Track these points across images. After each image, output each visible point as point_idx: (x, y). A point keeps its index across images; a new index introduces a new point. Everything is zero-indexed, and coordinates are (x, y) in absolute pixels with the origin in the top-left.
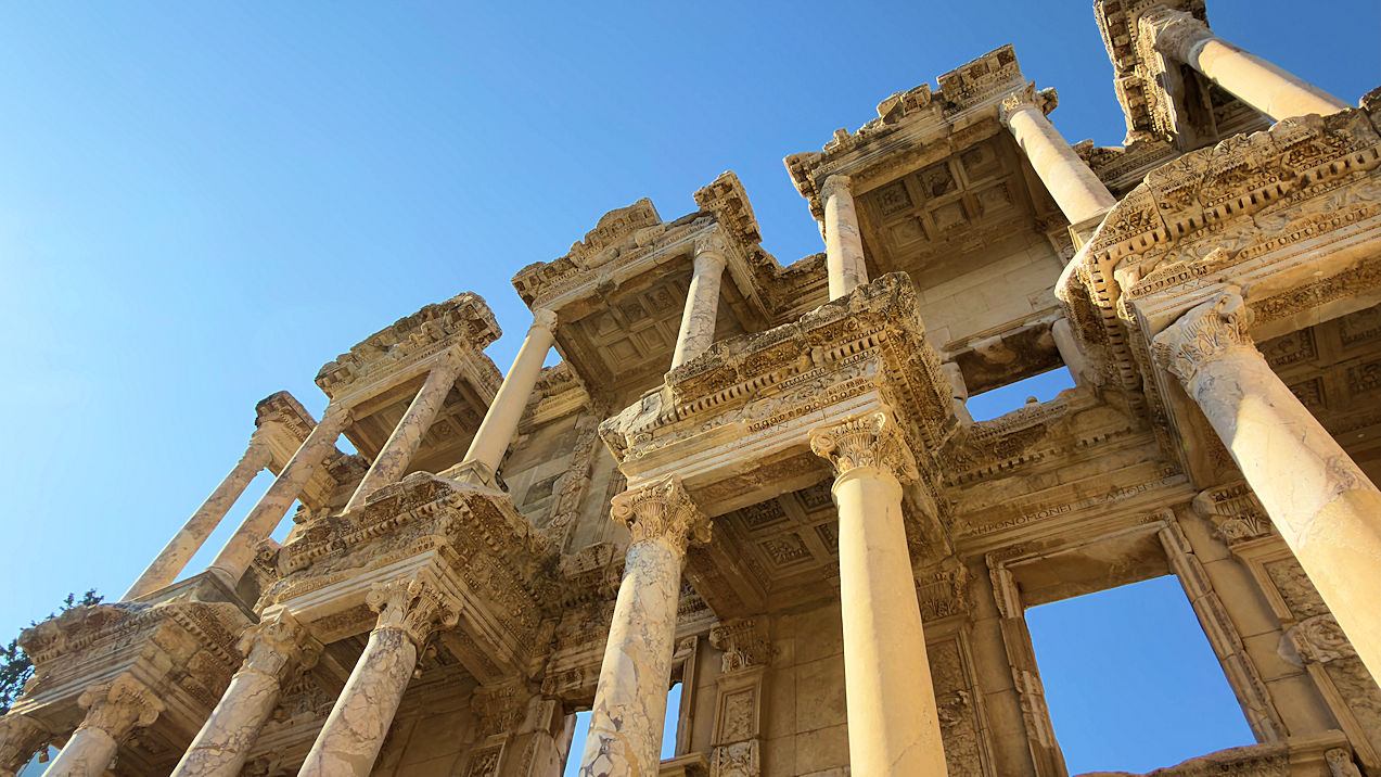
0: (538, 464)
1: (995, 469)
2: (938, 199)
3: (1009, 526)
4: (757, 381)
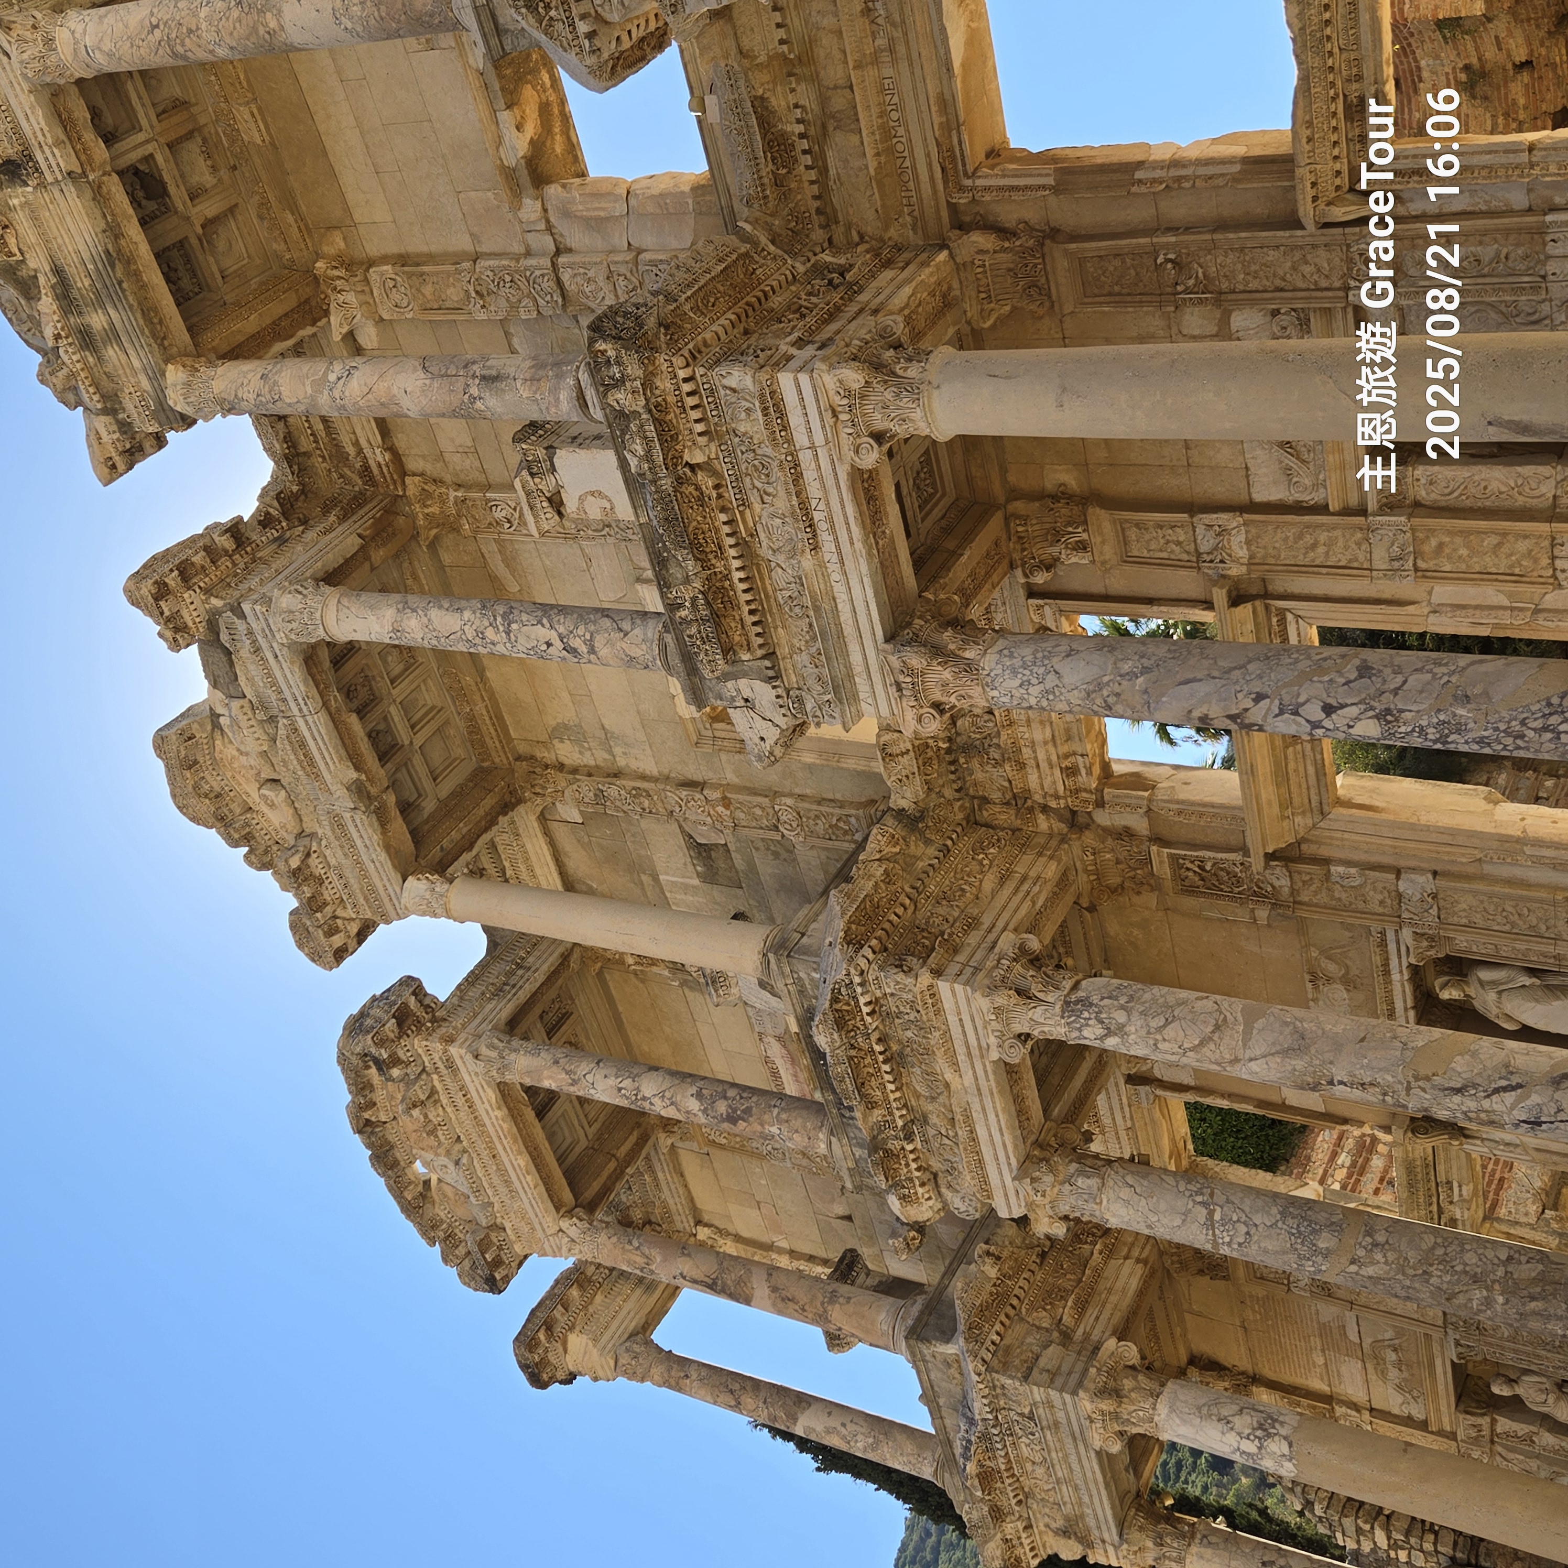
0: (655, 878)
1: (813, 175)
2: (172, 190)
3: (907, 163)
4: (730, 540)
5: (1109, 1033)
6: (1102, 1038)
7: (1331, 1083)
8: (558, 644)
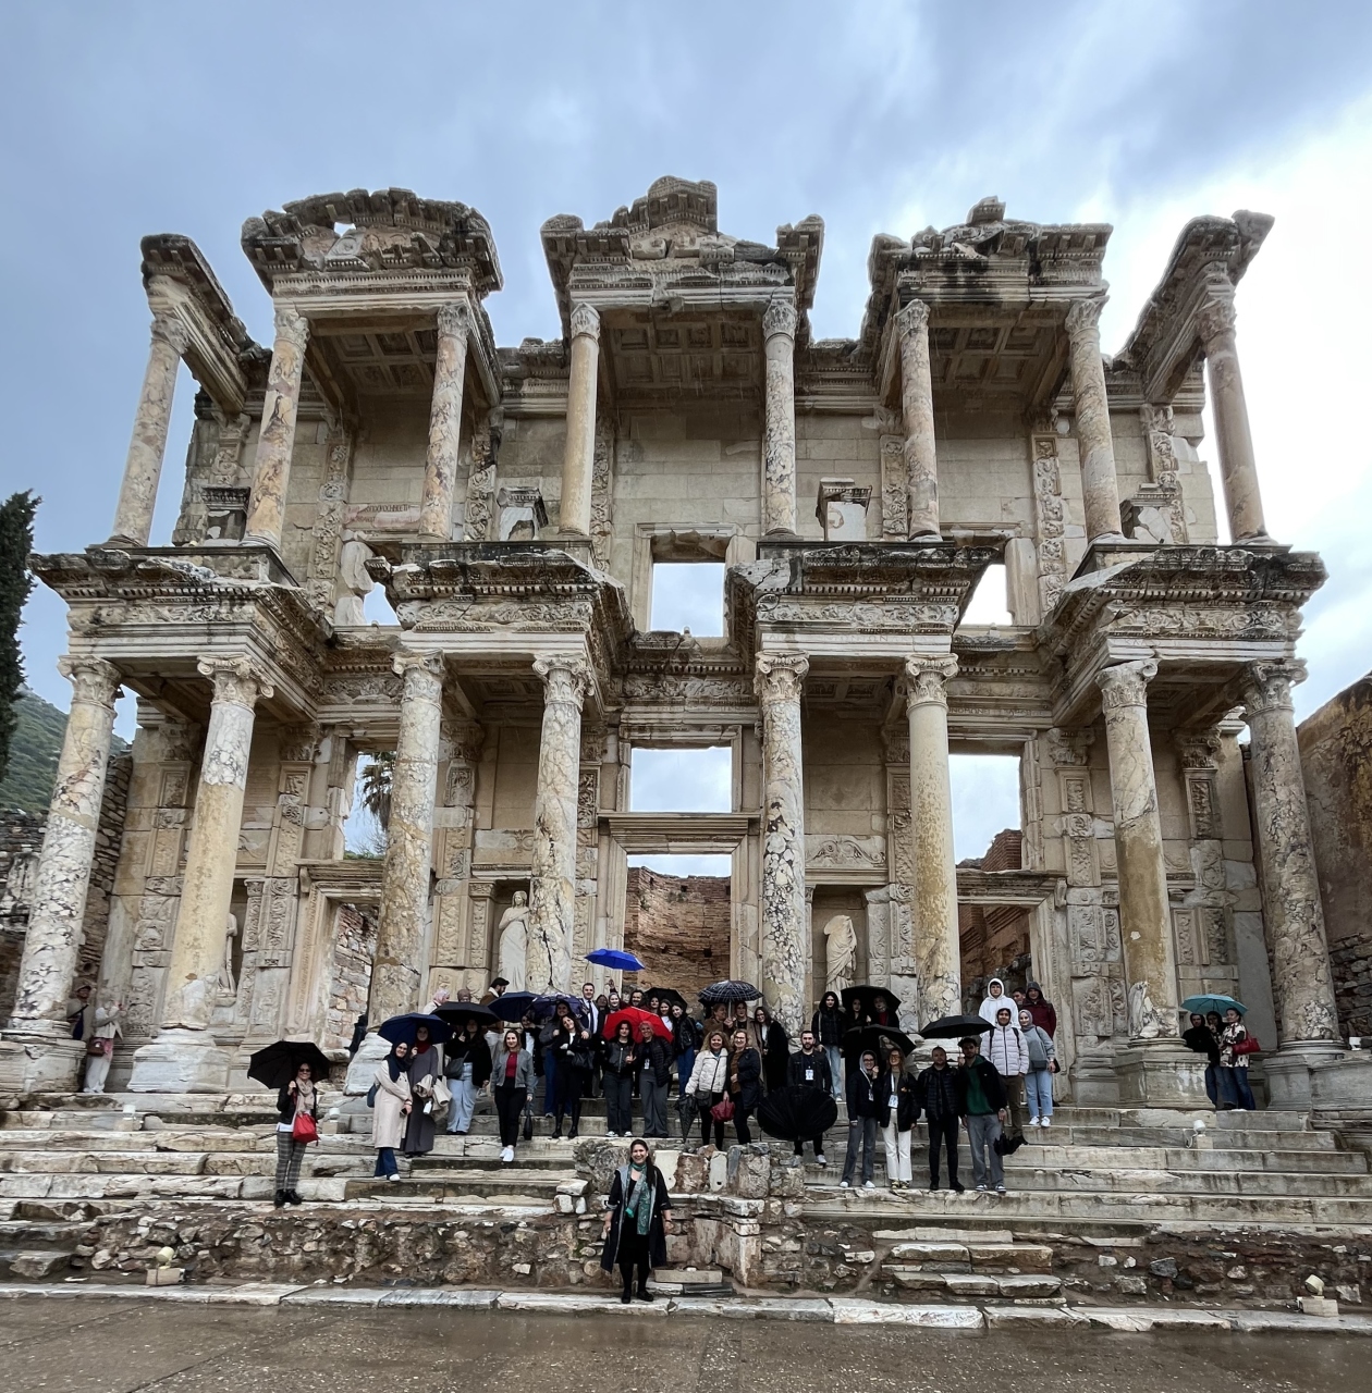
4: (872, 589)
6: (556, 720)
7: (551, 840)
8: (784, 473)
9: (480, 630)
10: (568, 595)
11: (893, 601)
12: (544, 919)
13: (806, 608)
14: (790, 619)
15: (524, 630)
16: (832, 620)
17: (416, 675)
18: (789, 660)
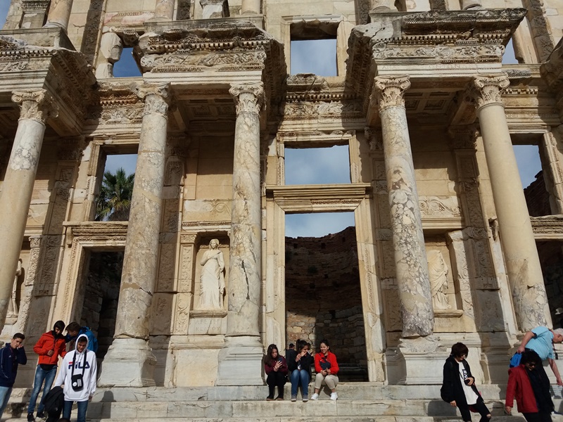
4: (447, 36)
5: (250, 127)
6: (246, 123)
7: (245, 199)
9: (194, 70)
10: (251, 47)
11: (461, 44)
12: (242, 253)
13: (405, 50)
14: (395, 56)
15: (222, 70)
16: (422, 56)
17: (152, 98)
18: (397, 81)
